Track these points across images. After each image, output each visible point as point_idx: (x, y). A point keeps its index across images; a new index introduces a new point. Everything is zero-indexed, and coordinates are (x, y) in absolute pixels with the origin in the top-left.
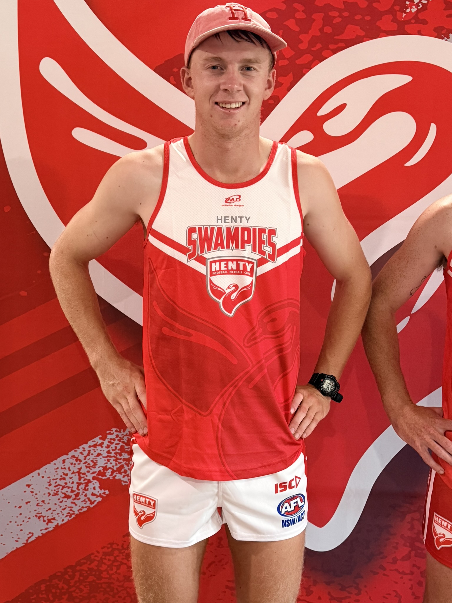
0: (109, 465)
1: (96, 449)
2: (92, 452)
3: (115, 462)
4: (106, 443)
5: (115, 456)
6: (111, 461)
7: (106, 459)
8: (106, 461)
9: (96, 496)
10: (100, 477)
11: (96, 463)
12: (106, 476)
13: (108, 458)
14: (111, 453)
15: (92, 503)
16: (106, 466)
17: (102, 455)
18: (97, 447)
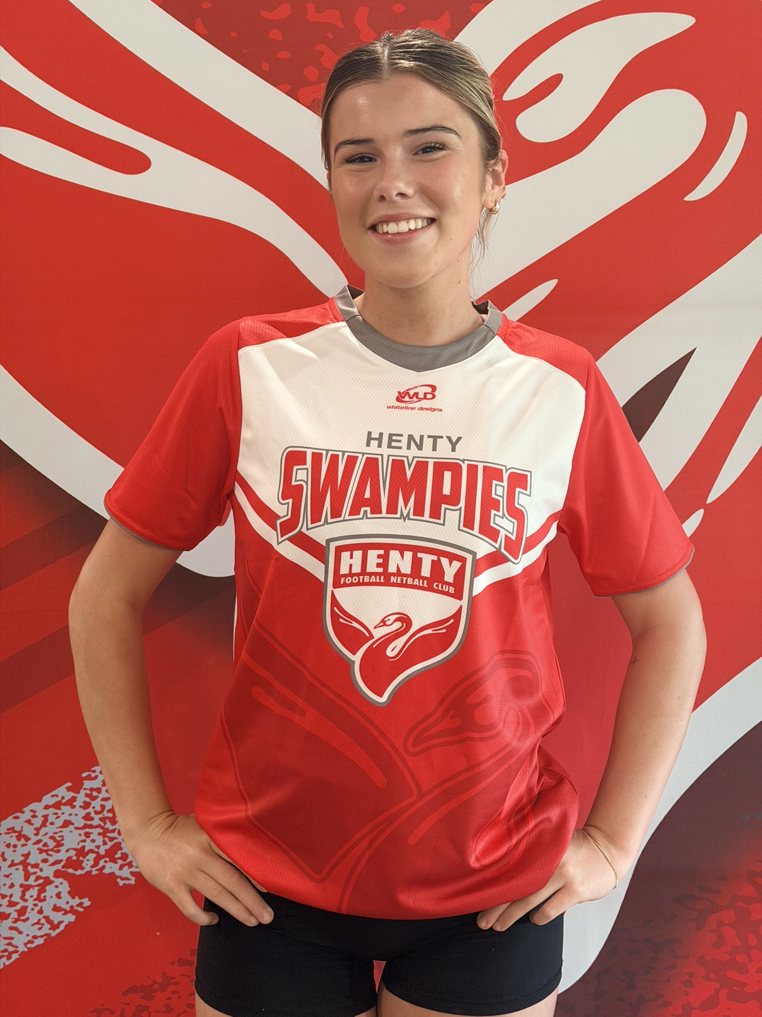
0: (89, 846)
1: (59, 812)
4: (81, 798)
5: (102, 824)
6: (92, 837)
7: (82, 832)
9: (63, 912)
10: (70, 871)
11: (62, 842)
12: (83, 868)
13: (87, 830)
15: (54, 927)
16: (83, 847)
17: (73, 824)
18: (62, 807)
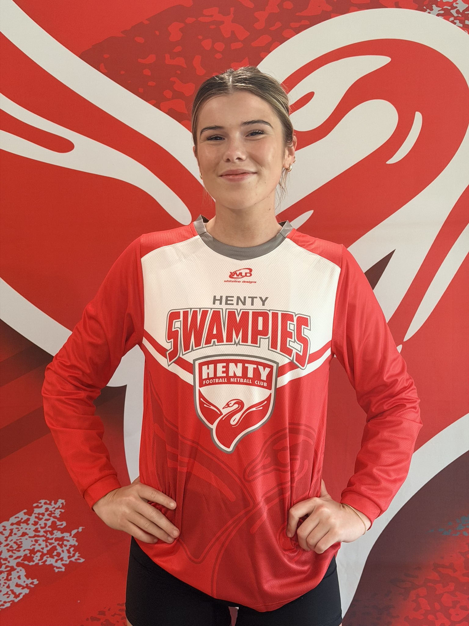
0: (37, 548)
1: (20, 527)
2: (15, 531)
3: (44, 542)
4: (33, 519)
5: (45, 535)
6: (39, 542)
7: (33, 539)
8: (34, 543)
9: (22, 587)
10: (26, 562)
11: (21, 545)
12: (34, 561)
13: (36, 538)
14: (39, 532)
15: (16, 596)
16: (34, 549)
17: (28, 534)
18: (21, 524)
